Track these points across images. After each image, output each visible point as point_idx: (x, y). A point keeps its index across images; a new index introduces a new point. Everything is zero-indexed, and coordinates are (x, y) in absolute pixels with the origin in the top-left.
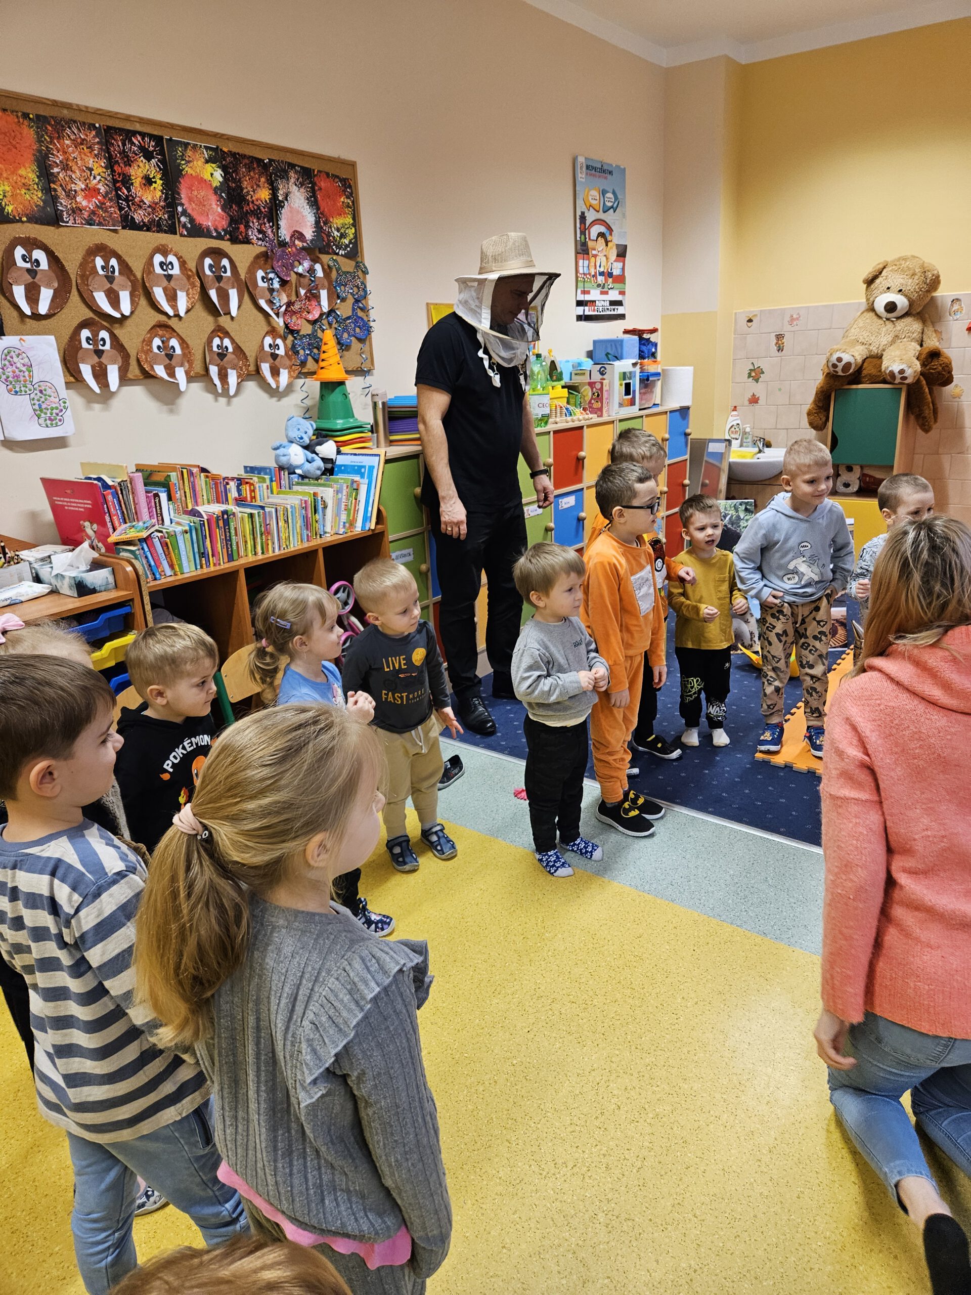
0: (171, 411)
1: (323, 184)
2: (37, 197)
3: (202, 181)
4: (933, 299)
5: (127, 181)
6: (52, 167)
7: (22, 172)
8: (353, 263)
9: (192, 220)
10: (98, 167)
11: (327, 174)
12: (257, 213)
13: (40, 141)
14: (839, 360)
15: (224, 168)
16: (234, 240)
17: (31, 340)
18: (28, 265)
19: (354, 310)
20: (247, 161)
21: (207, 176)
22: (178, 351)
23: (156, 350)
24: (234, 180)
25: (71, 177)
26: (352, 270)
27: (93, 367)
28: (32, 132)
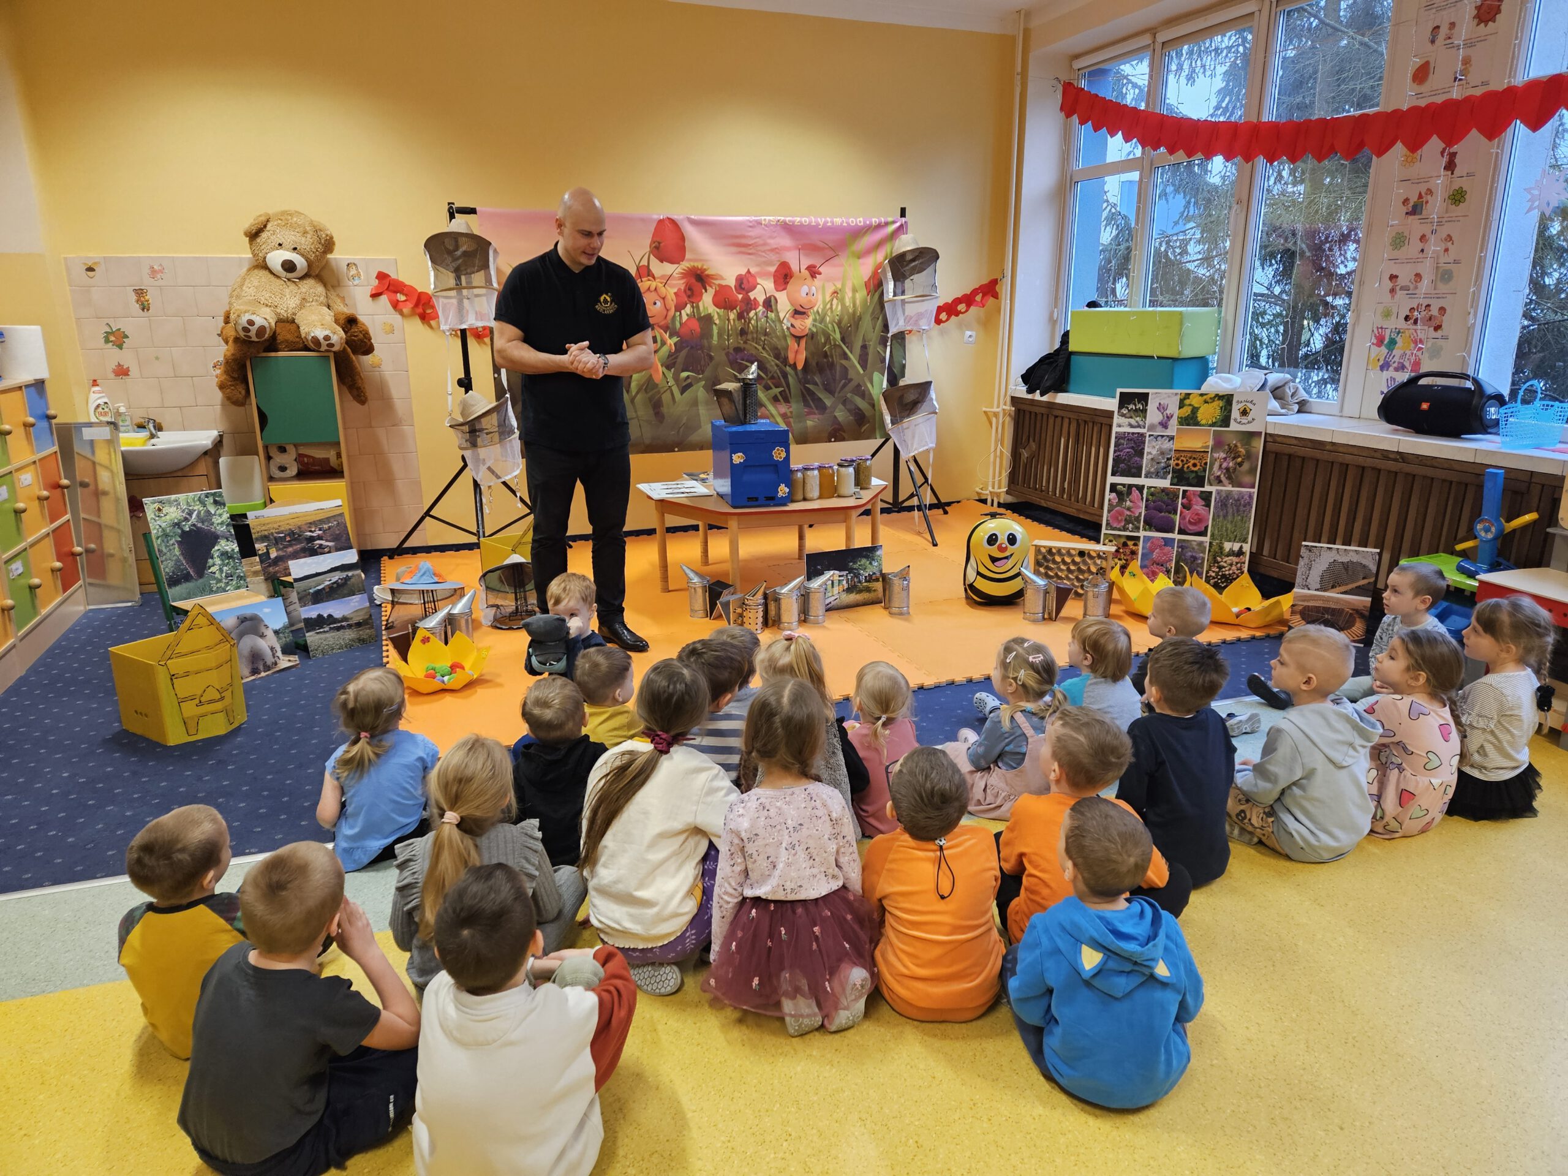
4: (328, 262)
14: (251, 323)
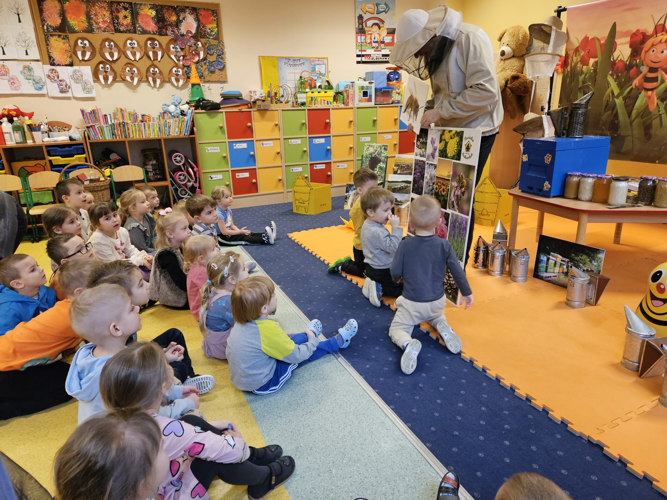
0: (134, 92)
1: (202, 13)
2: (86, 25)
3: (147, 15)
5: (117, 18)
6: (91, 15)
7: (81, 18)
8: (218, 41)
9: (143, 29)
10: (107, 14)
11: (204, 9)
12: (171, 25)
13: (87, 8)
15: (157, 11)
16: (161, 34)
17: (82, 67)
18: (83, 45)
19: (217, 59)
20: (167, 7)
21: (149, 14)
22: (136, 72)
23: (127, 71)
24: (161, 14)
25: (97, 18)
26: (216, 44)
27: (104, 76)
28: (85, 5)
